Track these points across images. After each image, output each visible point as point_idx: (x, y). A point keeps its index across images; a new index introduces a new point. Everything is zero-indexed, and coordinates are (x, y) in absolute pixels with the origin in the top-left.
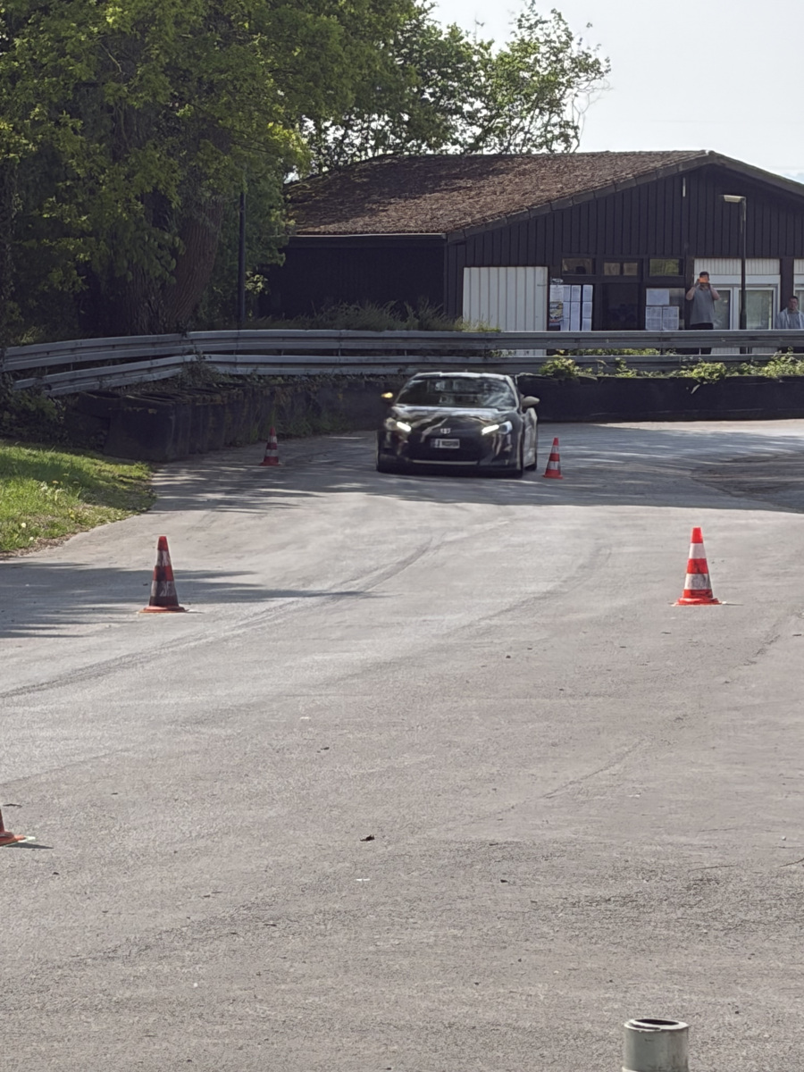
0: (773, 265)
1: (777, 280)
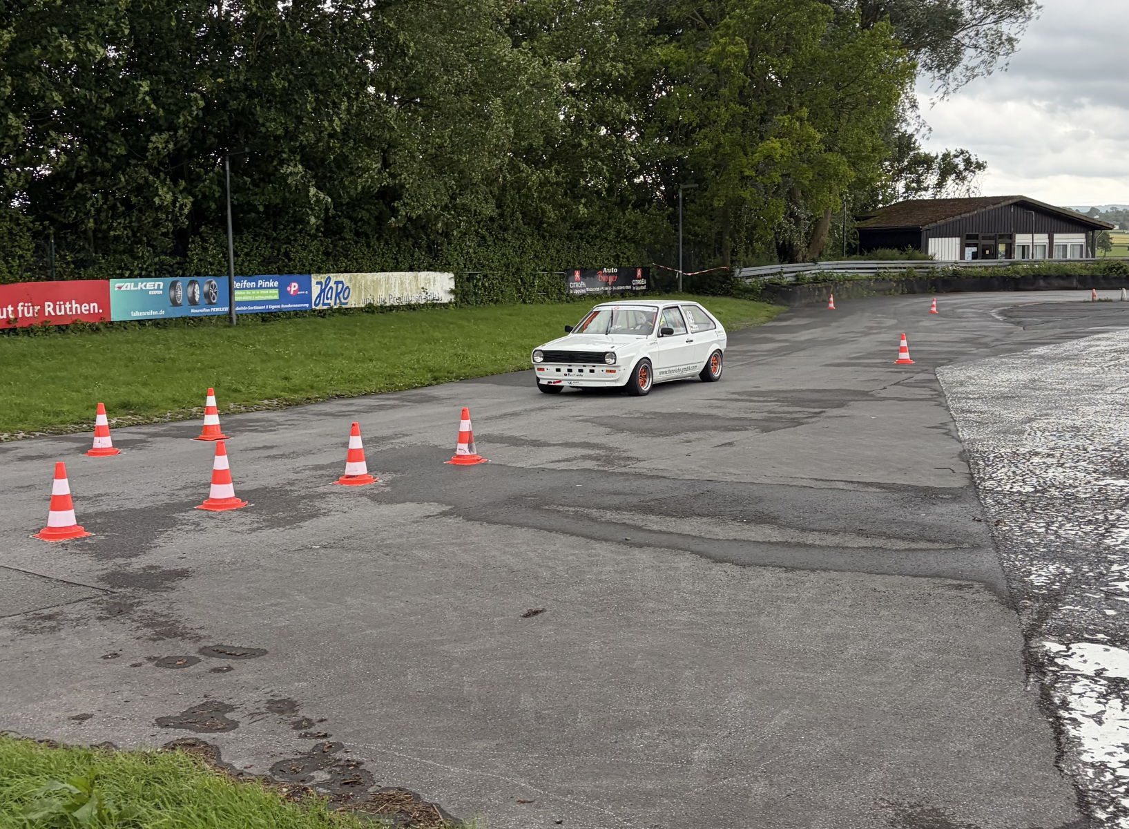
0: (1046, 236)
1: (1047, 241)
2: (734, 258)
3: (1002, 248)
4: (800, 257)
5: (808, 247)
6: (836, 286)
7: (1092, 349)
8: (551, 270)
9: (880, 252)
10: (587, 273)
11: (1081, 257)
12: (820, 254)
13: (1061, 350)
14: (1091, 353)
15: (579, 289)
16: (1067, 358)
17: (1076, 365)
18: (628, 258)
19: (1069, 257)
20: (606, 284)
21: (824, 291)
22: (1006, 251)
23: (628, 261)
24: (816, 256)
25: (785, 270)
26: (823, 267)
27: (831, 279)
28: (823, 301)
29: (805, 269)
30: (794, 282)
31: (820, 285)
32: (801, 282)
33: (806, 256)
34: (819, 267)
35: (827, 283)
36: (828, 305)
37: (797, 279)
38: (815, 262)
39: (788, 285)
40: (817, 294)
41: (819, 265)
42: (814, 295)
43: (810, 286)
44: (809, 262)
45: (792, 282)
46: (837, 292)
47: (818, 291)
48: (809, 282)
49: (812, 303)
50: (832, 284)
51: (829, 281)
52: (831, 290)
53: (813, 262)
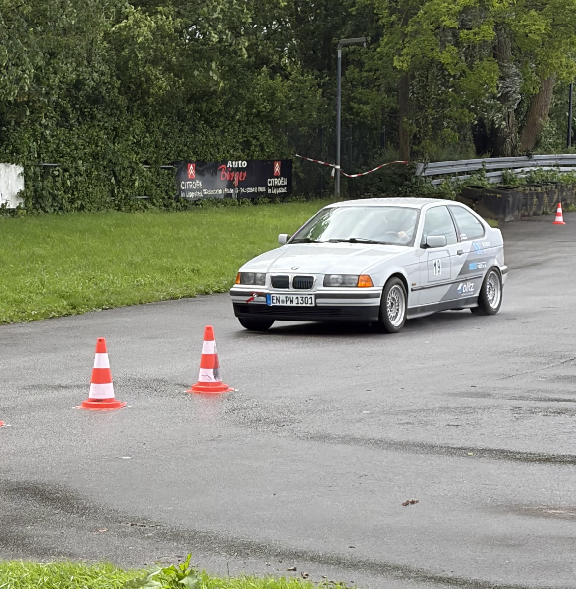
2: (415, 148)
4: (508, 147)
5: (519, 132)
6: (562, 191)
8: (156, 162)
10: (206, 168)
12: (537, 144)
15: (193, 191)
18: (262, 146)
20: (230, 185)
21: (546, 199)
23: (263, 150)
24: (531, 146)
25: (488, 166)
26: (539, 163)
27: (555, 180)
28: (543, 213)
29: (515, 165)
30: (500, 183)
31: (539, 189)
32: (510, 185)
33: (516, 146)
34: (535, 163)
35: (548, 185)
36: (555, 218)
37: (504, 179)
38: (529, 155)
39: (492, 188)
40: (534, 203)
41: (535, 160)
42: (532, 204)
43: (525, 190)
44: (520, 155)
45: (497, 183)
46: (564, 200)
47: (537, 197)
48: (522, 185)
49: (529, 216)
50: (556, 188)
51: (552, 183)
52: (556, 197)
53: (527, 155)
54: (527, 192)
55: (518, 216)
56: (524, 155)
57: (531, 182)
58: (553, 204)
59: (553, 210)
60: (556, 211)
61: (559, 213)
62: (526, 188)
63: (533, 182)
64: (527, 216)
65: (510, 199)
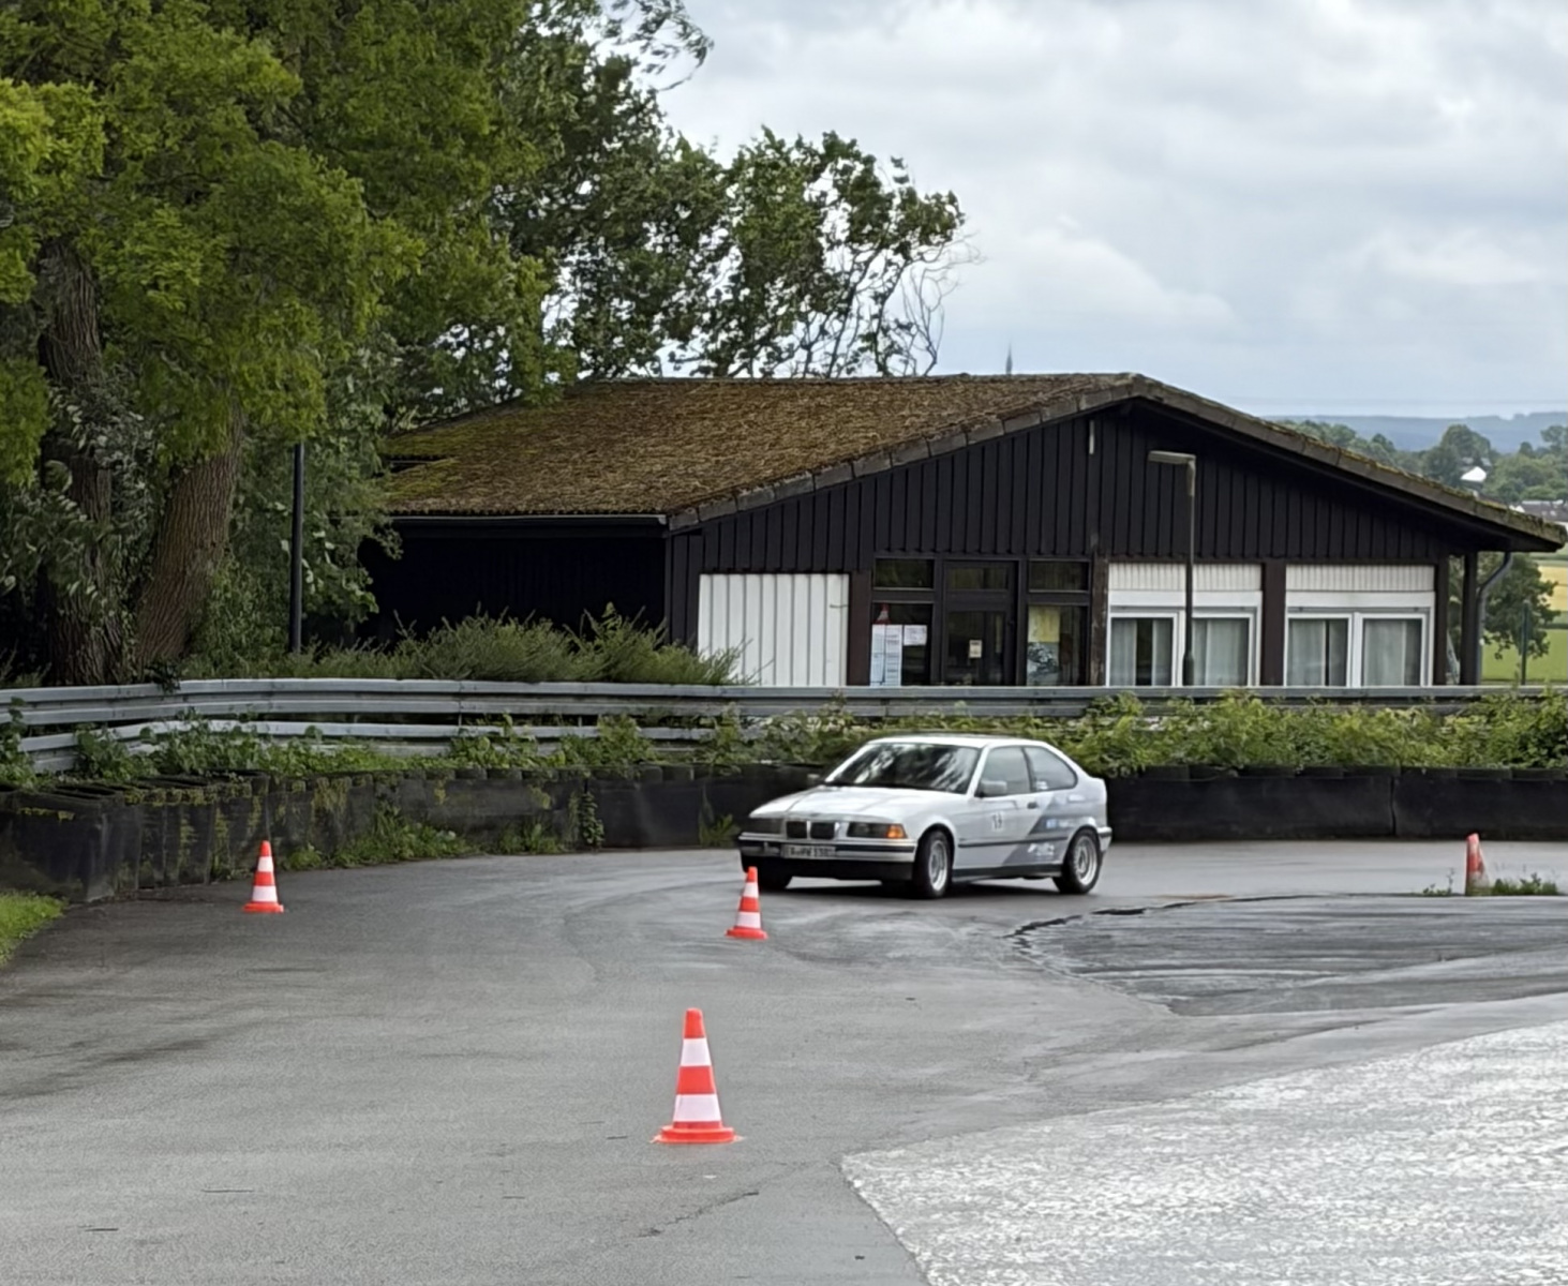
0: (1250, 576)
1: (1255, 599)
3: (1042, 632)
4: (96, 654)
5: (129, 604)
6: (272, 801)
7: (1482, 1089)
9: (473, 636)
11: (1415, 679)
12: (191, 642)
13: (1353, 1093)
14: (1481, 1102)
16: (1382, 1121)
17: (1419, 1148)
19: (1354, 682)
21: (221, 826)
22: (1064, 643)
24: (169, 651)
25: (31, 717)
26: (201, 706)
27: (249, 765)
28: (213, 875)
29: (118, 712)
30: (69, 772)
31: (198, 795)
32: (103, 781)
33: (120, 647)
34: (185, 706)
35: (227, 779)
36: (251, 892)
37: (82, 761)
38: (164, 680)
39: (42, 789)
40: (184, 841)
41: (186, 697)
42: (174, 845)
43: (152, 797)
44: (135, 681)
45: (58, 774)
46: (280, 830)
47: (192, 823)
48: (141, 778)
49: (166, 882)
50: (255, 791)
51: (239, 773)
52: (254, 820)
53: (156, 680)
54: (157, 804)
55: (130, 884)
56: (147, 680)
57: (170, 769)
58: (244, 844)
59: (246, 865)
60: (254, 869)
61: (266, 874)
62: (156, 791)
63: (180, 770)
64: (160, 884)
65: (103, 828)
